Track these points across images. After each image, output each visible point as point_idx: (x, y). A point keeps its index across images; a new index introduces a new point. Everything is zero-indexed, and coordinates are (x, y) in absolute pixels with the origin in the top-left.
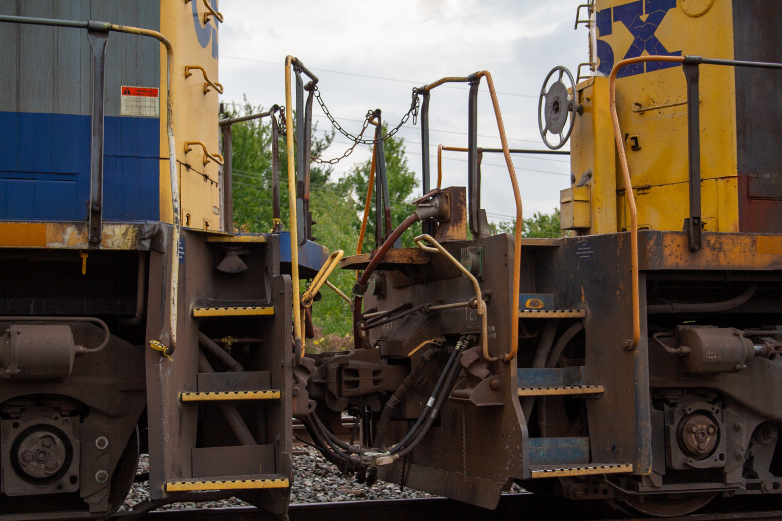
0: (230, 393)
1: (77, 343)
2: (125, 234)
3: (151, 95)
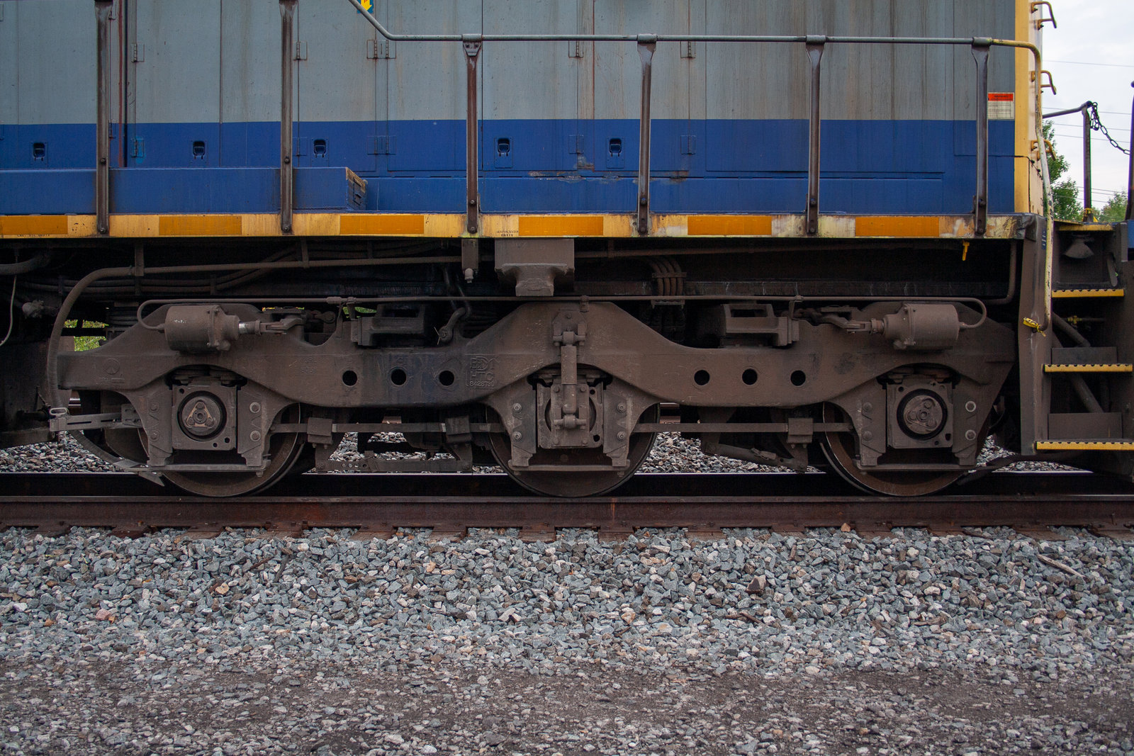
0: (1070, 366)
1: (961, 320)
2: (1005, 225)
3: (1007, 100)
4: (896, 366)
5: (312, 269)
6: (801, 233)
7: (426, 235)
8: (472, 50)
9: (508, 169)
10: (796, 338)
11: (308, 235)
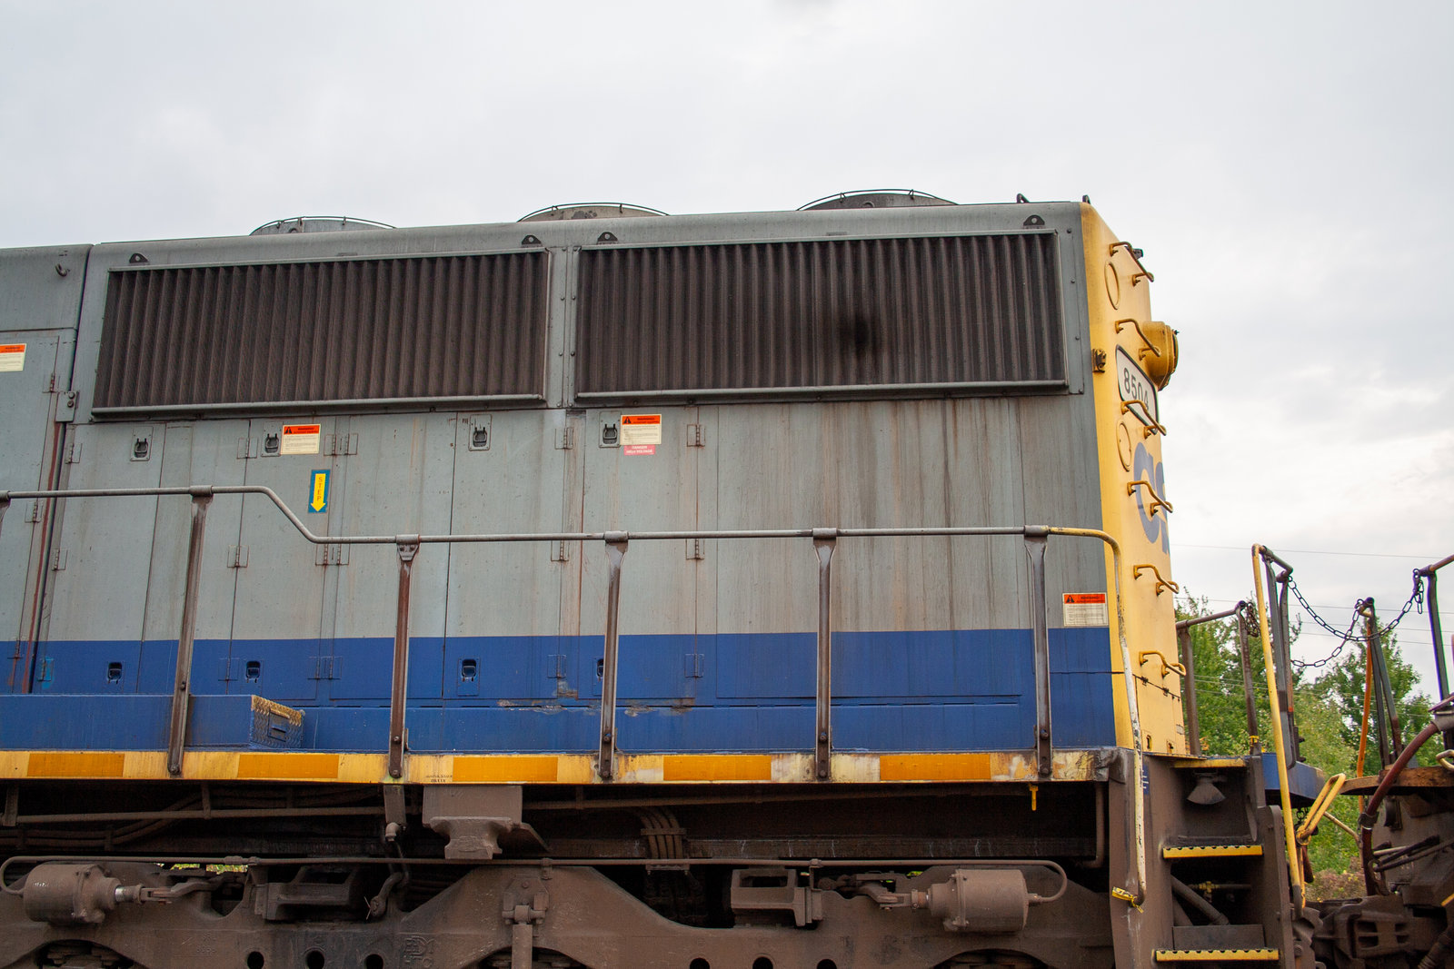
1: (1030, 890)
2: (1079, 763)
3: (1097, 602)
4: (955, 954)
5: (215, 821)
6: (810, 777)
7: (340, 779)
8: (407, 554)
9: (474, 697)
10: (818, 916)
11: (200, 778)
